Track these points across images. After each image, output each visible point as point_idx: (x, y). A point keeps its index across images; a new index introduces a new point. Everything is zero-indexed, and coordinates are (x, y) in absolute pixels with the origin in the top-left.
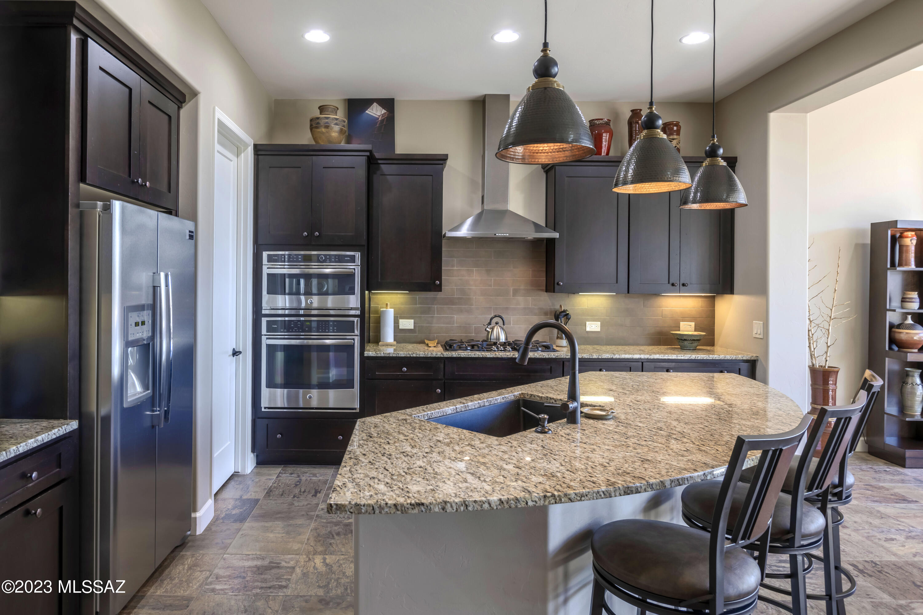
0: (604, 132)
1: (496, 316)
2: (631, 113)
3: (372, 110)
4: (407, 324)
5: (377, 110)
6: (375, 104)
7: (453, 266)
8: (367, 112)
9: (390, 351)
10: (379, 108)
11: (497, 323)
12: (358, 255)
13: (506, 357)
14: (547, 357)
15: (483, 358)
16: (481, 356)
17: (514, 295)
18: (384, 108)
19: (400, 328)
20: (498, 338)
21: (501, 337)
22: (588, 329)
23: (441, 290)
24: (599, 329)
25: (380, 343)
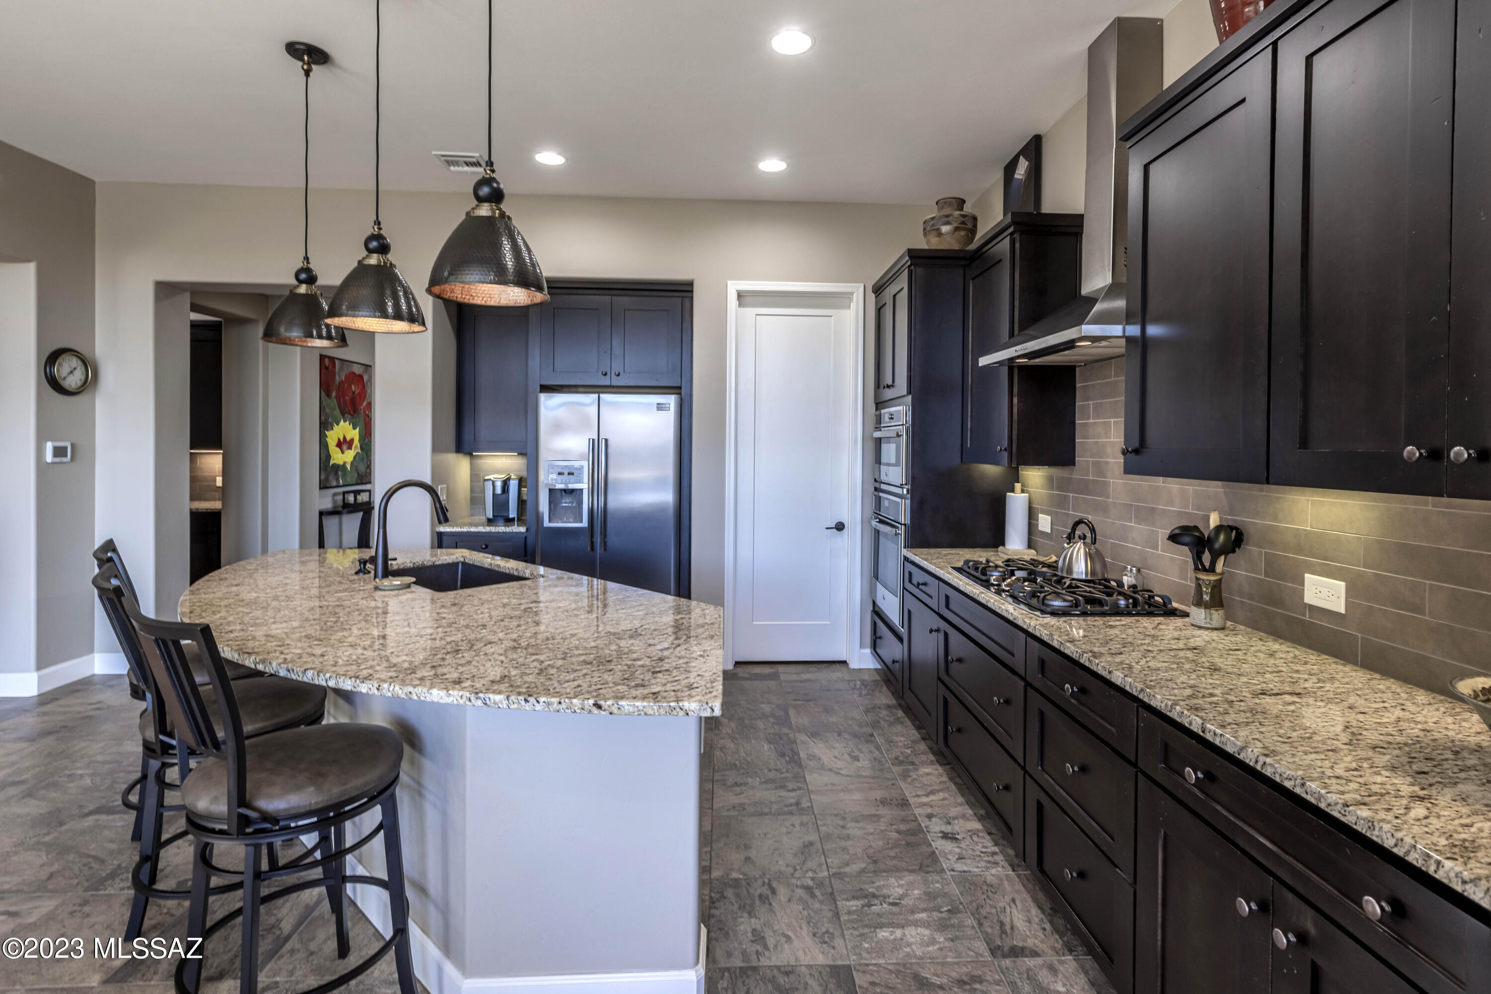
3: (1019, 170)
4: (1045, 523)
5: (1022, 167)
6: (1020, 158)
7: (1088, 418)
8: (1015, 176)
10: (1024, 161)
11: (1081, 538)
12: (903, 410)
20: (1071, 570)
21: (1076, 570)
22: (1308, 598)
23: (1074, 465)
24: (1340, 607)
25: (1001, 548)
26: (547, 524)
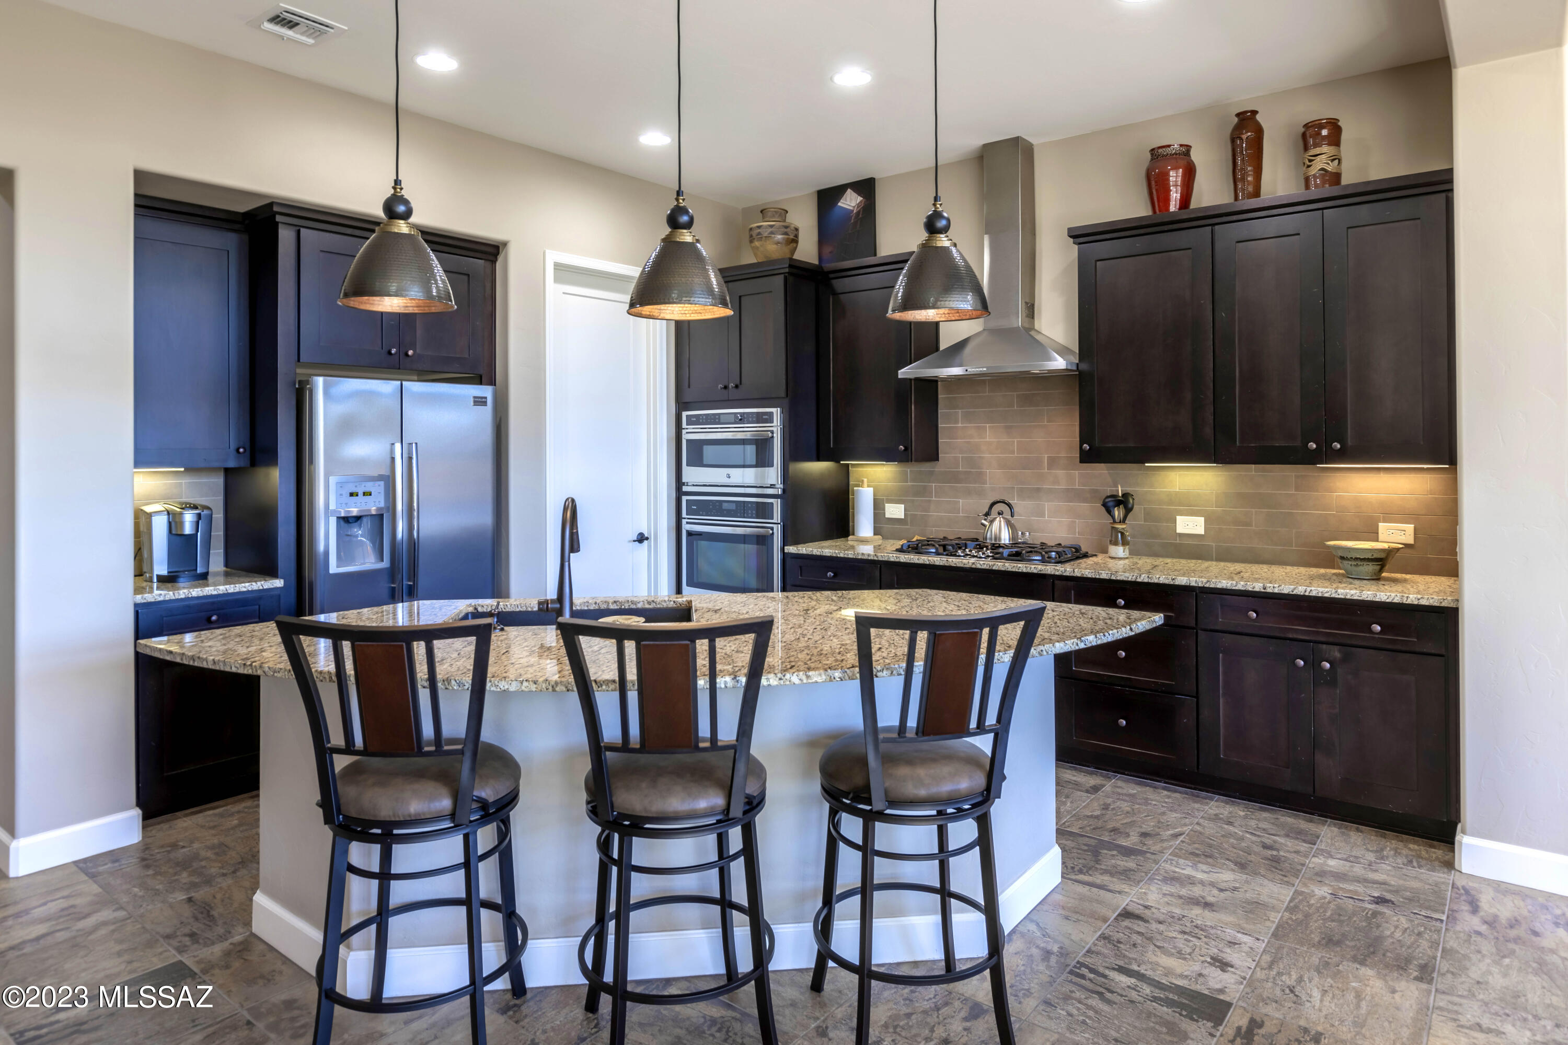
0: (1171, 169)
1: (1003, 502)
2: (1236, 119)
3: (846, 200)
4: (895, 511)
5: (851, 200)
6: (849, 191)
7: (957, 422)
8: (840, 204)
9: (866, 551)
10: (854, 195)
11: (1000, 513)
12: (776, 412)
13: (962, 566)
14: (1025, 570)
15: (929, 565)
16: (928, 563)
17: (1050, 467)
18: (859, 194)
19: (887, 516)
20: (998, 538)
21: (1003, 537)
22: (1180, 530)
23: (937, 459)
24: (1201, 531)
25: (850, 537)
26: (334, 568)
